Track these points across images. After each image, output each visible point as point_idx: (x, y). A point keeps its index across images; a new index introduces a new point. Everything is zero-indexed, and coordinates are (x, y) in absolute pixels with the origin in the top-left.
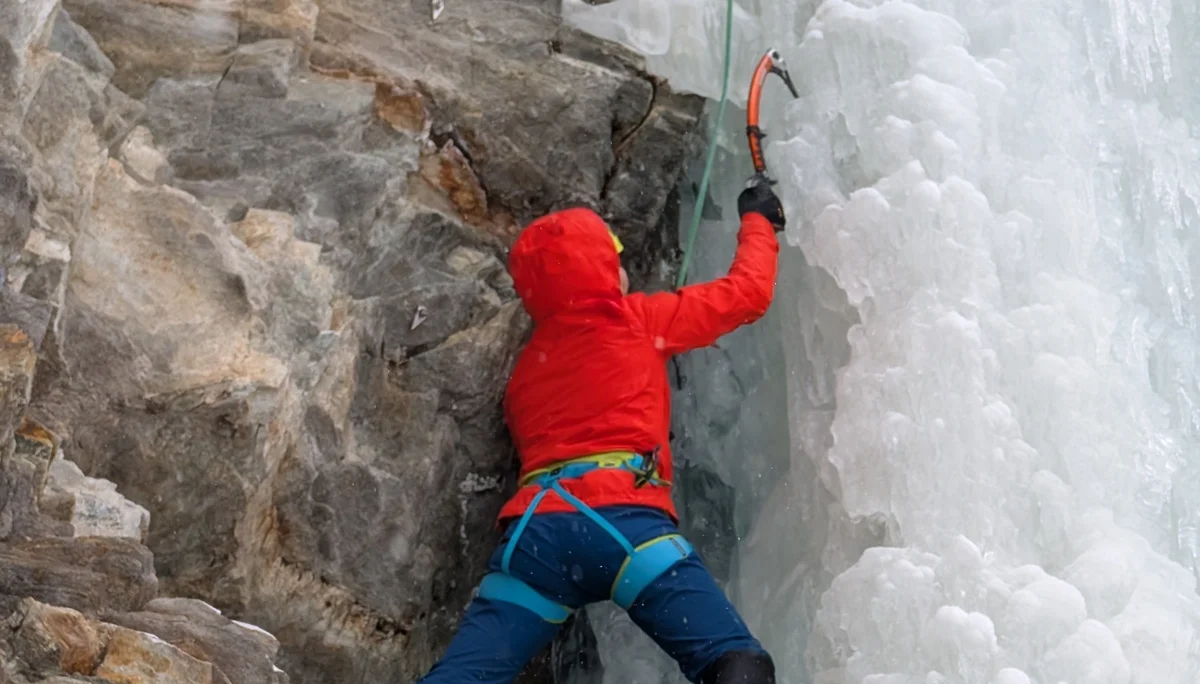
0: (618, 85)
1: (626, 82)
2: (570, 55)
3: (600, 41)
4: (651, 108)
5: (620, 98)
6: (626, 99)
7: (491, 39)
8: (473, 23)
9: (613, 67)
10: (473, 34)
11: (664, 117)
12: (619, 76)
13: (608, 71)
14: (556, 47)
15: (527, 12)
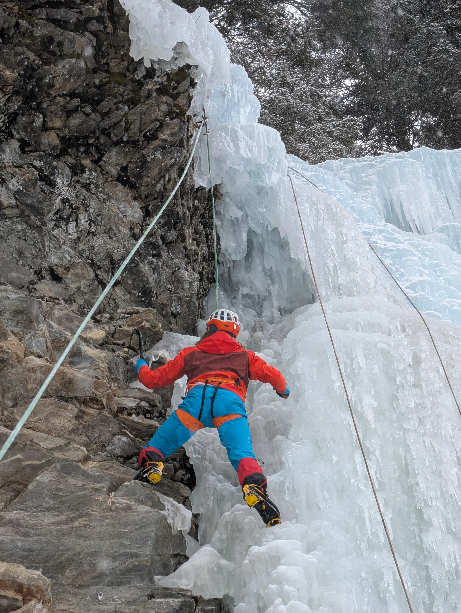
0: (179, 604)
1: (183, 601)
2: (158, 598)
3: (171, 589)
4: (196, 608)
5: (181, 608)
6: (184, 608)
7: (123, 601)
8: (115, 597)
9: (177, 597)
10: (116, 601)
11: (201, 610)
12: (180, 600)
13: (175, 600)
14: (151, 596)
15: (137, 587)
